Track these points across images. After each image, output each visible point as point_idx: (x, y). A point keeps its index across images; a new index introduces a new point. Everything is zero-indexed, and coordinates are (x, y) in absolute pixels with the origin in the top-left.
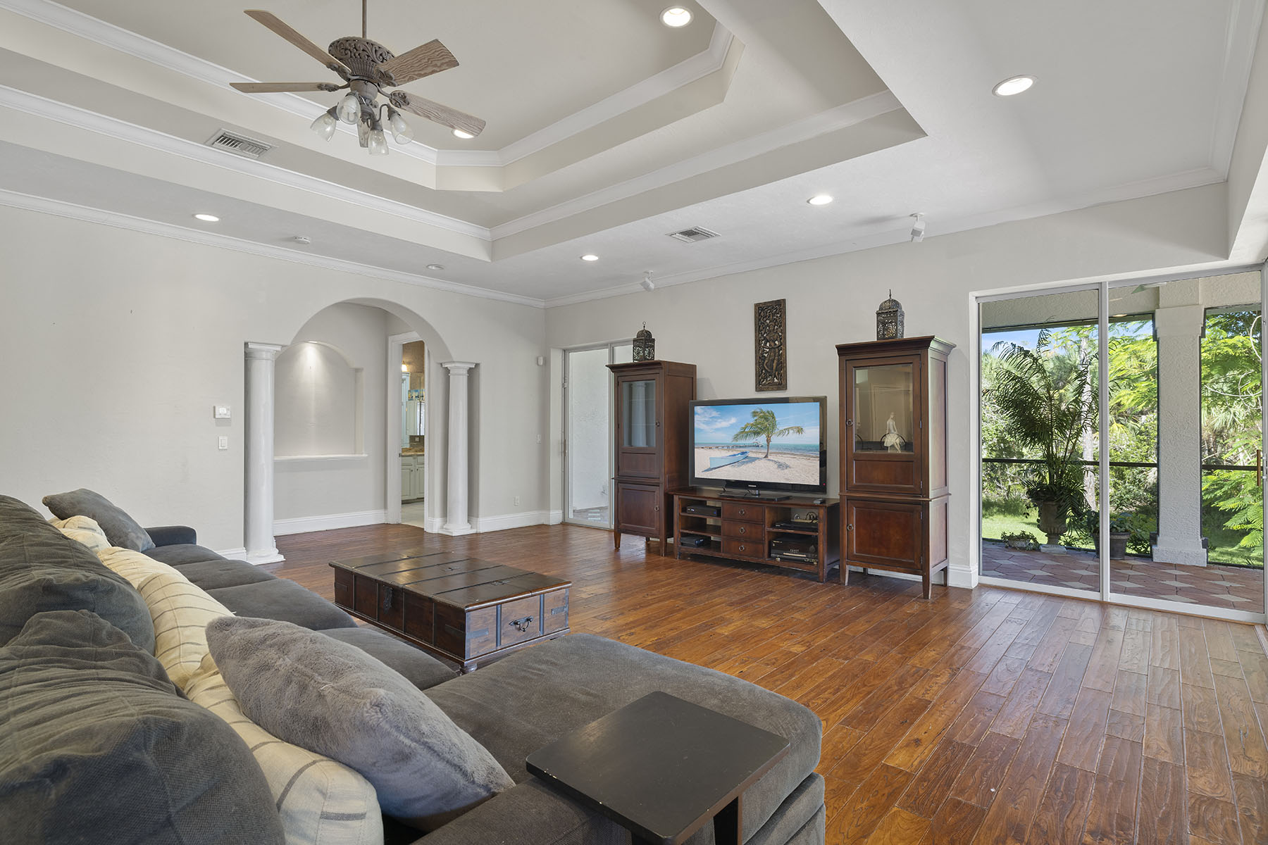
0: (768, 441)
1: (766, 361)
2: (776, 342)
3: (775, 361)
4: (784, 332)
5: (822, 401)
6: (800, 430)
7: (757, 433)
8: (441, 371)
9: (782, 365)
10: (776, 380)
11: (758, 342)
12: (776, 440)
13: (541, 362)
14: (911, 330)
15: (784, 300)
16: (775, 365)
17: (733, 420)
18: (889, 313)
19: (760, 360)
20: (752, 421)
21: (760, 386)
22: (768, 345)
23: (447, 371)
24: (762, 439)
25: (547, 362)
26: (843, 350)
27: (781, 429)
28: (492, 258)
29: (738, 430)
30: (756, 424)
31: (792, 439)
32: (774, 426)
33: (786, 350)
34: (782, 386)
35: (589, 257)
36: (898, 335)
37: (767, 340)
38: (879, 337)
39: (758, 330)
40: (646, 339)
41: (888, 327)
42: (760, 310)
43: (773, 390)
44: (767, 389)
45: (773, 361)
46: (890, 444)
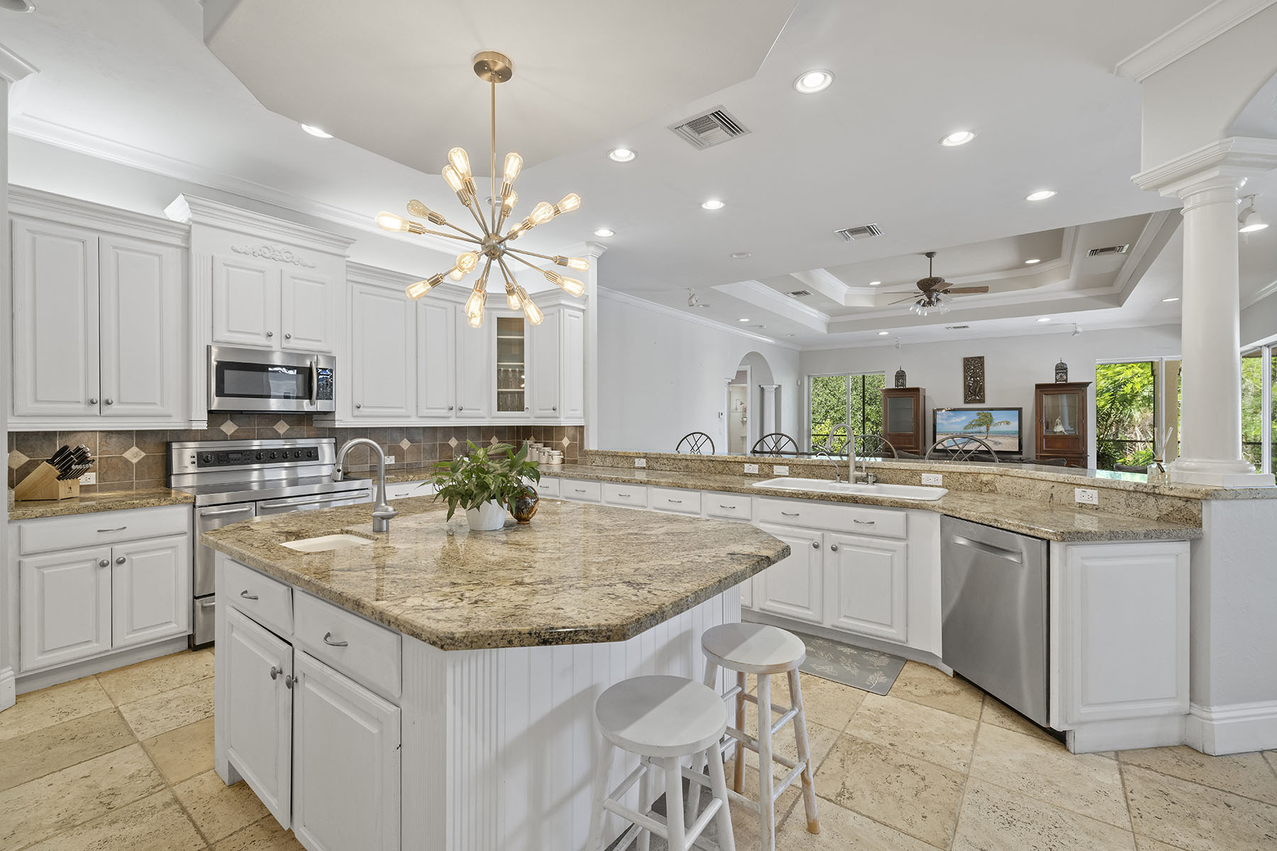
0: (988, 430)
1: (972, 388)
2: (978, 378)
3: (978, 388)
4: (983, 373)
5: (1021, 410)
6: (1008, 423)
7: (980, 425)
8: (759, 389)
9: (982, 389)
10: (978, 398)
11: (965, 378)
12: (992, 429)
13: (799, 383)
14: (1072, 378)
15: (983, 357)
16: (977, 390)
17: (964, 418)
18: (1061, 369)
19: (967, 387)
20: (977, 418)
21: (965, 402)
22: (972, 379)
23: (762, 390)
24: (983, 428)
25: (802, 383)
26: (1038, 386)
27: (996, 422)
28: (828, 333)
29: (966, 424)
30: (980, 419)
31: (1003, 428)
32: (991, 421)
33: (983, 382)
34: (982, 401)
35: (884, 333)
36: (1066, 381)
37: (971, 377)
38: (1057, 380)
39: (965, 371)
40: (900, 376)
41: (1061, 376)
42: (967, 361)
43: (976, 403)
44: (973, 403)
45: (976, 388)
46: (1058, 430)
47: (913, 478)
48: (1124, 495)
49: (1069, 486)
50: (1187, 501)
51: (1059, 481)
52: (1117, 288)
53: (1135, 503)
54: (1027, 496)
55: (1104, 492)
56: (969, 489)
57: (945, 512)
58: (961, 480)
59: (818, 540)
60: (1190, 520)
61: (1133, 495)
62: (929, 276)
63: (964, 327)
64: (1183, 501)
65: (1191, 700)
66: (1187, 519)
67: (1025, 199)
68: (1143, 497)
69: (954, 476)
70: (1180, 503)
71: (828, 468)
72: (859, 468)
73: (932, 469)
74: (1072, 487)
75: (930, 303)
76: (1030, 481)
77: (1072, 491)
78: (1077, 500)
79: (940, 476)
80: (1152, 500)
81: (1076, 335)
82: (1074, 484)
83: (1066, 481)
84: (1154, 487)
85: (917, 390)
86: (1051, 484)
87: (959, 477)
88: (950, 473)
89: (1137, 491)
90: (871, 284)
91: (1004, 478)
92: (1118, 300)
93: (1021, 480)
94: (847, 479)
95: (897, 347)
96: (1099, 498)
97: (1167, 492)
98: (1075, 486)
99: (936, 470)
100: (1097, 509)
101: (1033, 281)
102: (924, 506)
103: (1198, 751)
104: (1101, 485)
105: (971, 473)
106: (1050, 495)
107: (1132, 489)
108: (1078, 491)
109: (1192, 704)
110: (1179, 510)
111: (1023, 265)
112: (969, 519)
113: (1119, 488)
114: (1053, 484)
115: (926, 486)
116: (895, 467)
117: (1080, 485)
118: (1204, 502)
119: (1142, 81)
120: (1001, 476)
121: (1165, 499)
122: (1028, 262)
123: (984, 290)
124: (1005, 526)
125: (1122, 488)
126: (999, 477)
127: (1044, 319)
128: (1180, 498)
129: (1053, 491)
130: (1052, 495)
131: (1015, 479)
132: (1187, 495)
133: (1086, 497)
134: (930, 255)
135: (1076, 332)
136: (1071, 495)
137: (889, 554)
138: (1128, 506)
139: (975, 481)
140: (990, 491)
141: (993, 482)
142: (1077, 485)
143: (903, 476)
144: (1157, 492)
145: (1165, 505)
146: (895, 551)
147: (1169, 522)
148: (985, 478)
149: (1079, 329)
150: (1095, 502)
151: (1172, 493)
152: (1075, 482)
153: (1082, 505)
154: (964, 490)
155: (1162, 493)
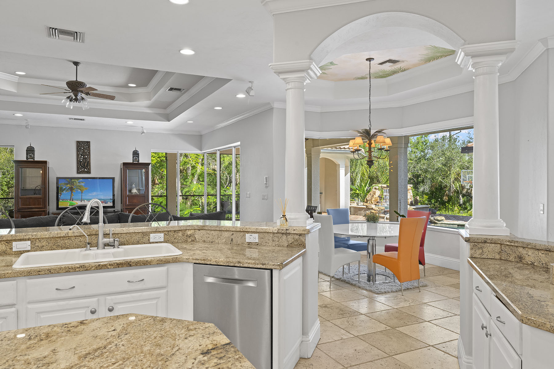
1: (82, 163)
2: (86, 156)
3: (86, 163)
4: (89, 153)
5: (113, 179)
9: (89, 164)
10: (86, 170)
11: (78, 155)
14: (141, 160)
15: (90, 142)
16: (86, 164)
18: (136, 154)
19: (79, 162)
21: (78, 172)
22: (82, 157)
26: (124, 164)
33: (90, 159)
34: (89, 172)
35: (19, 115)
36: (138, 161)
37: (82, 155)
38: (133, 161)
39: (78, 151)
40: (30, 151)
41: (136, 159)
42: (79, 144)
43: (85, 173)
44: (83, 173)
45: (85, 163)
46: (134, 192)
47: (144, 238)
48: (271, 235)
49: (242, 234)
50: (300, 235)
51: (237, 230)
52: (168, 111)
53: (276, 239)
54: (217, 241)
55: (262, 235)
56: (180, 241)
57: (195, 261)
58: (175, 235)
59: (93, 306)
60: (301, 245)
61: (276, 235)
62: (75, 80)
63: (81, 120)
64: (299, 236)
65: (303, 334)
66: (300, 245)
67: (179, 51)
68: (280, 235)
69: (171, 233)
70: (297, 237)
71: (72, 238)
72: (106, 235)
73: (158, 230)
74: (244, 234)
75: (76, 100)
76: (219, 232)
77: (244, 236)
78: (247, 240)
79: (162, 235)
80: (284, 237)
81: (143, 134)
82: (245, 232)
83: (241, 230)
84: (287, 230)
85: (45, 162)
86: (232, 233)
87: (174, 233)
88: (168, 231)
89: (278, 233)
90: (17, 73)
91: (201, 231)
92: (168, 118)
93: (213, 232)
94: (97, 246)
95: (26, 127)
96: (259, 238)
97: (293, 232)
98: (246, 233)
99: (160, 230)
100: (257, 245)
101: (130, 98)
102: (181, 259)
103: (305, 359)
104: (261, 231)
105: (181, 230)
106: (231, 240)
107: (276, 232)
108: (247, 235)
109: (303, 336)
110: (297, 240)
111: (126, 86)
112: (218, 264)
113: (270, 232)
114: (233, 233)
115: (153, 243)
116: (131, 231)
117: (248, 232)
118: (306, 235)
119: (274, 14)
120: (199, 230)
121: (290, 236)
122: (129, 85)
123: (112, 98)
124: (246, 265)
125: (271, 232)
126: (197, 231)
127: (130, 122)
128: (297, 234)
129: (232, 237)
130: (232, 239)
131: (208, 232)
132: (301, 232)
133: (252, 239)
134: (76, 64)
135: (143, 132)
136: (243, 238)
137: (154, 302)
138: (273, 241)
139: (184, 235)
140: (193, 241)
141: (194, 234)
142: (247, 232)
143: (137, 238)
144: (288, 232)
145: (290, 239)
146: (158, 298)
147: (292, 247)
148: (189, 233)
149: (145, 131)
150: (257, 241)
151: (295, 232)
152: (246, 230)
153: (249, 243)
154: (177, 242)
155: (290, 233)
